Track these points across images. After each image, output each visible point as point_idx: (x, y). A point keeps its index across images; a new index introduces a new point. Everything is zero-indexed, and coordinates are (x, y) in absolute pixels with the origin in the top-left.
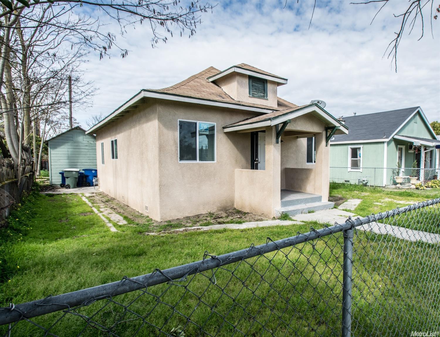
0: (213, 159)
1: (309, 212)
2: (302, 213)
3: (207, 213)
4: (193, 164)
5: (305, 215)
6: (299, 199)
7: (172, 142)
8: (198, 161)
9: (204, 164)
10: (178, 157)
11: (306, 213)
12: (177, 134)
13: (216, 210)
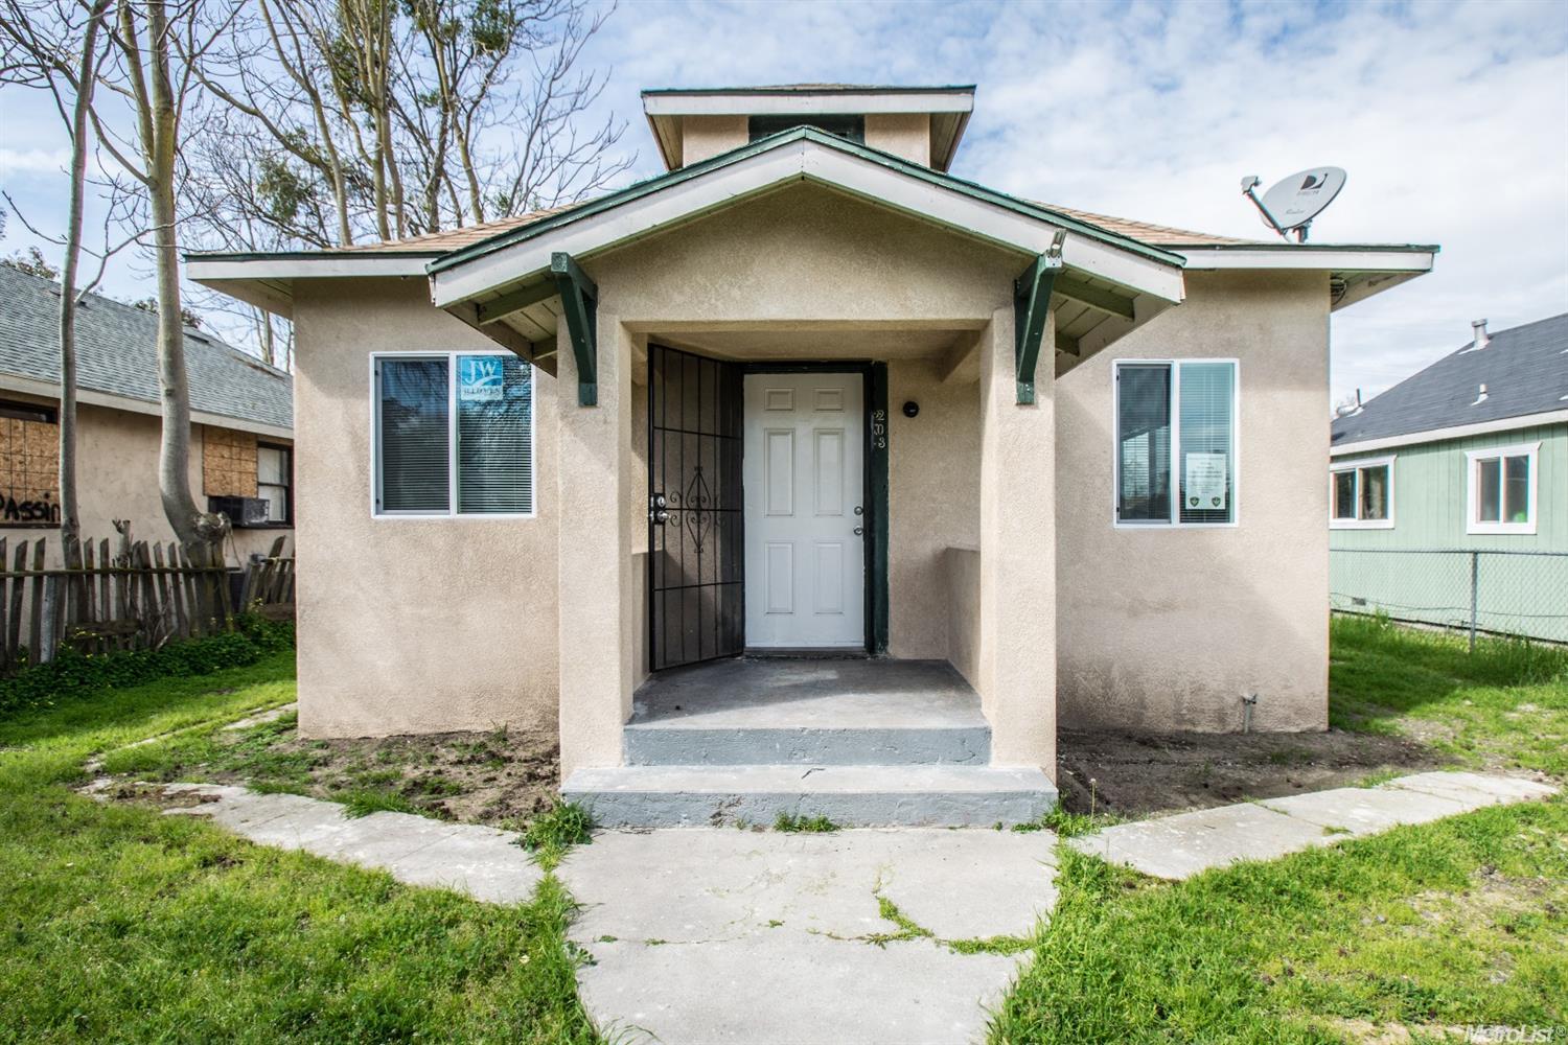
0: (524, 506)
1: (786, 825)
2: (717, 819)
3: (491, 728)
4: (430, 523)
5: (748, 838)
6: (774, 732)
7: (343, 444)
8: (453, 513)
9: (476, 523)
10: (368, 496)
11: (758, 829)
12: (368, 411)
13: (535, 722)
